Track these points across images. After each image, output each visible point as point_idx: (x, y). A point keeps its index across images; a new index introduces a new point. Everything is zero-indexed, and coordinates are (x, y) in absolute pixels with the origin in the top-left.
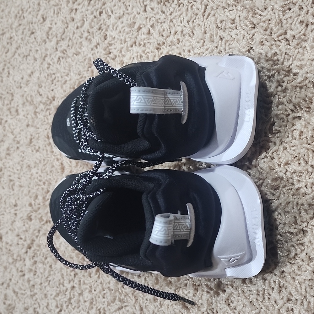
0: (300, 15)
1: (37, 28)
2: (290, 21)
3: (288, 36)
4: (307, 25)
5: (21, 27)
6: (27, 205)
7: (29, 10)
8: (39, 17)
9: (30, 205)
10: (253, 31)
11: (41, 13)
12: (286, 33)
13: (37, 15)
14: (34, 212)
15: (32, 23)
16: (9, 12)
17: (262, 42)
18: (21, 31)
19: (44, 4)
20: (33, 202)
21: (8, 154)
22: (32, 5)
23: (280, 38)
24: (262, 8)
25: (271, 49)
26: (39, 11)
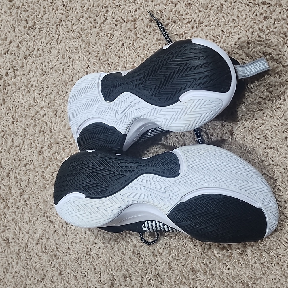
0: (115, 51)
2: (110, 54)
3: (109, 62)
4: (119, 57)
10: (89, 56)
12: (108, 60)
17: (95, 63)
23: (105, 63)
24: (94, 44)
25: (100, 68)
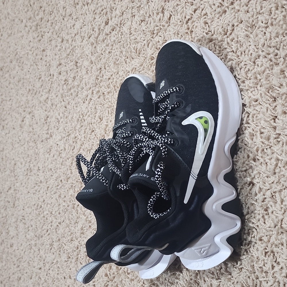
1: (96, 127)
5: (83, 128)
6: (103, 276)
7: (88, 114)
8: (97, 118)
9: (106, 275)
11: (97, 115)
13: (95, 116)
14: (110, 282)
15: (91, 124)
16: (72, 118)
18: (83, 131)
19: (100, 108)
20: (108, 273)
21: (83, 233)
22: (89, 109)
26: (96, 113)
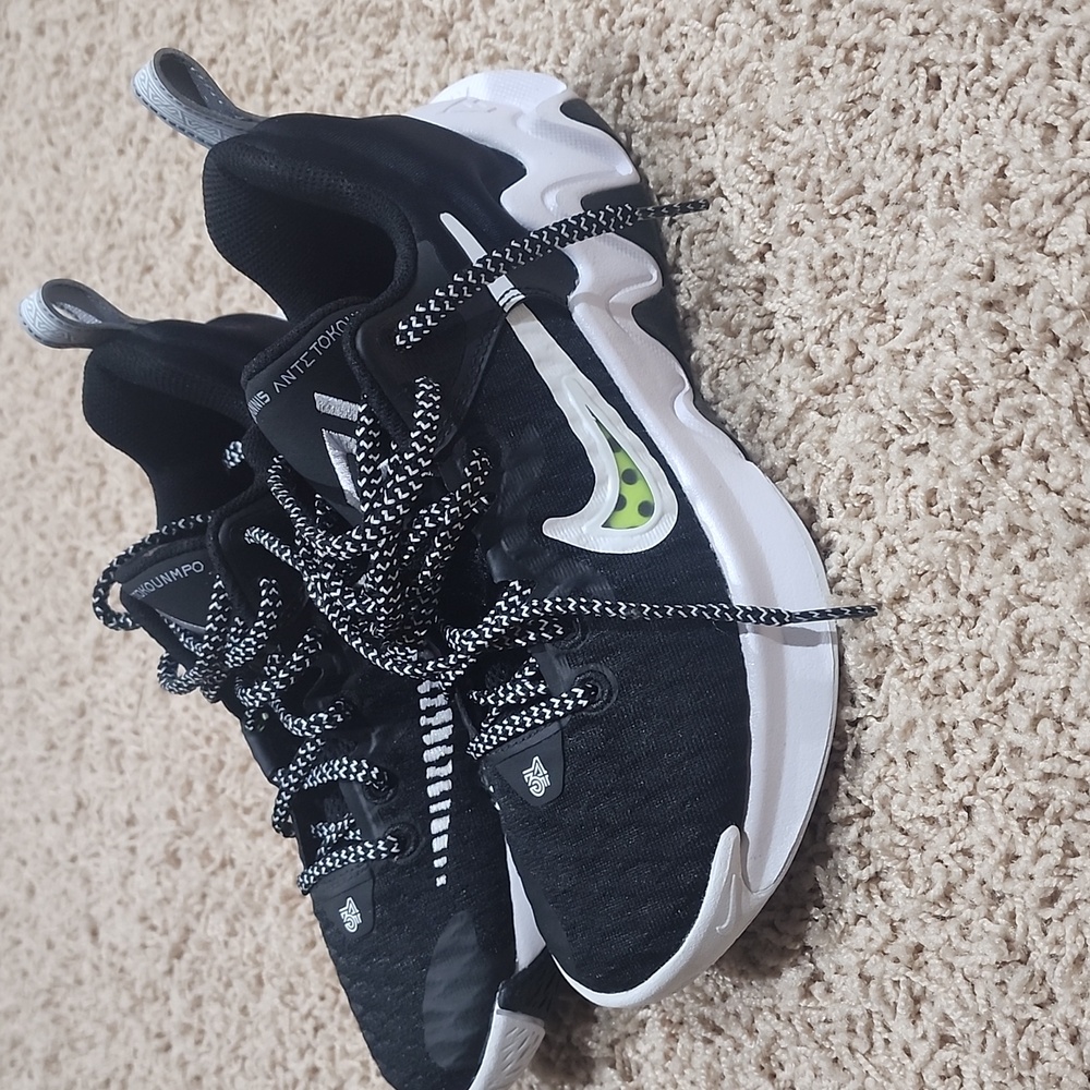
0: (895, 129)
1: (158, 252)
2: (869, 149)
3: (866, 199)
4: (919, 157)
5: (115, 255)
6: (163, 816)
7: (135, 198)
8: (163, 217)
9: (172, 814)
11: (167, 203)
12: (861, 190)
13: (157, 211)
14: (186, 838)
15: (144, 239)
16: (78, 213)
17: (797, 224)
18: (113, 268)
19: (175, 177)
20: (179, 805)
21: (101, 659)
22: (139, 182)
23: (846, 207)
24: (786, 120)
25: (822, 244)
26: (161, 198)
